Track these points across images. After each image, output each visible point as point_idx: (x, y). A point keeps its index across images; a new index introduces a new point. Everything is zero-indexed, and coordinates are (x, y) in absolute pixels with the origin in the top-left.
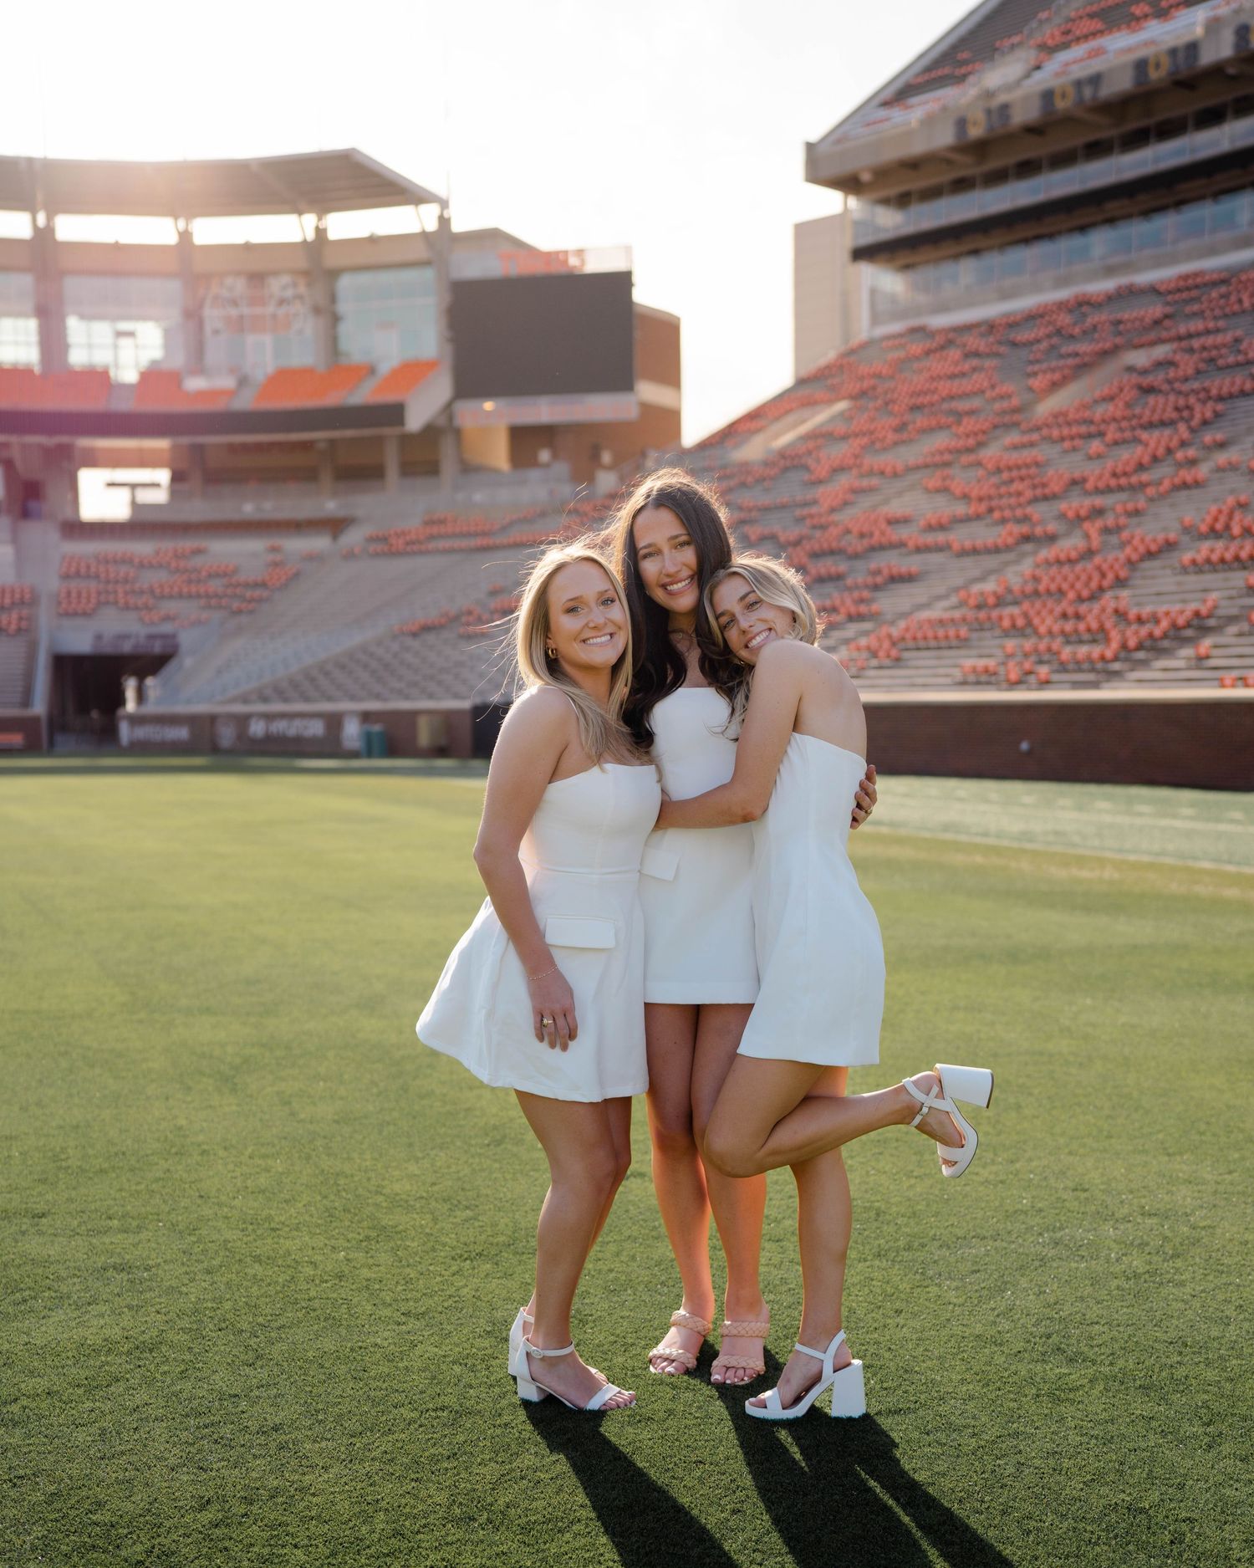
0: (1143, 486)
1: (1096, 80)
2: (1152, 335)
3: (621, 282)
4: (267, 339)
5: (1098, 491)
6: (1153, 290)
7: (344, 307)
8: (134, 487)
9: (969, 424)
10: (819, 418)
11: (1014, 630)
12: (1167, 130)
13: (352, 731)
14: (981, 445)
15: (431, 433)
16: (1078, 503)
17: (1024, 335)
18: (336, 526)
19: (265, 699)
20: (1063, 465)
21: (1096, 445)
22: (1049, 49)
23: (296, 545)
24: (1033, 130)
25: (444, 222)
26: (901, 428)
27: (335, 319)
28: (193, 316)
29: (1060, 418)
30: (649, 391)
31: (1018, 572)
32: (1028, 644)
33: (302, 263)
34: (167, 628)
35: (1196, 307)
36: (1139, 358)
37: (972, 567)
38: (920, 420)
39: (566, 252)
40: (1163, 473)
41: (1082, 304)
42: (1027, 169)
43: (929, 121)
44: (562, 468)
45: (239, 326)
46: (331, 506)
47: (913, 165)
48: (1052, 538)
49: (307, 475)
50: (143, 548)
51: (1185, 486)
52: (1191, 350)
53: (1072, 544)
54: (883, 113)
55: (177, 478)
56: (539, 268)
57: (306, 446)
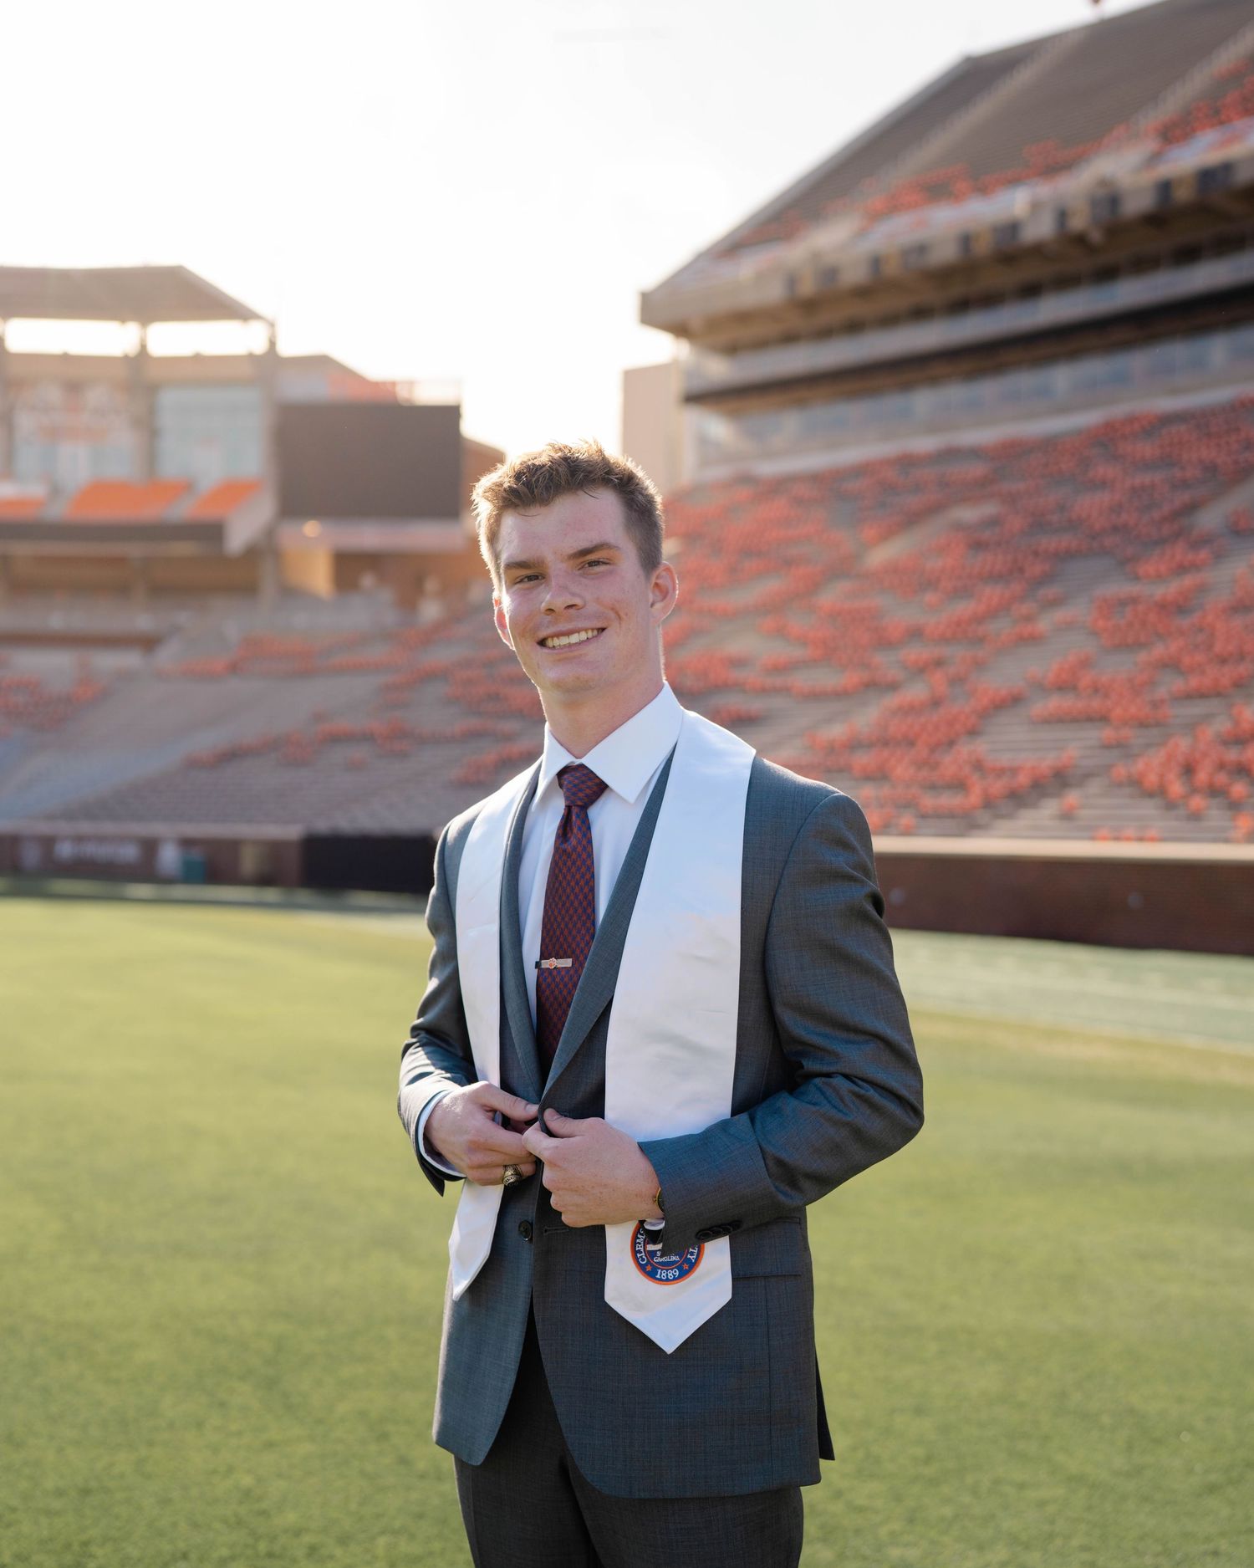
0: (983, 639)
1: (922, 249)
2: (977, 493)
3: (451, 414)
4: (82, 450)
5: (936, 642)
6: (975, 453)
7: (166, 421)
9: (798, 571)
12: (989, 300)
13: (169, 857)
14: (813, 592)
15: (251, 555)
16: (916, 652)
17: (850, 487)
18: (148, 643)
20: (901, 613)
21: (930, 597)
22: (875, 216)
23: (108, 661)
24: (862, 293)
25: (272, 344)
26: (732, 570)
27: (154, 433)
29: (891, 570)
31: (867, 717)
32: (886, 790)
33: (121, 374)
35: (1015, 470)
36: (968, 514)
37: (814, 711)
38: (751, 564)
39: (394, 383)
40: (1002, 627)
41: (907, 462)
42: (854, 327)
43: (760, 276)
44: (386, 596)
45: (52, 434)
46: (143, 622)
47: (743, 317)
48: (893, 686)
49: (121, 590)
51: (1023, 640)
52: (1017, 511)
53: (917, 692)
54: (715, 265)
57: (120, 561)
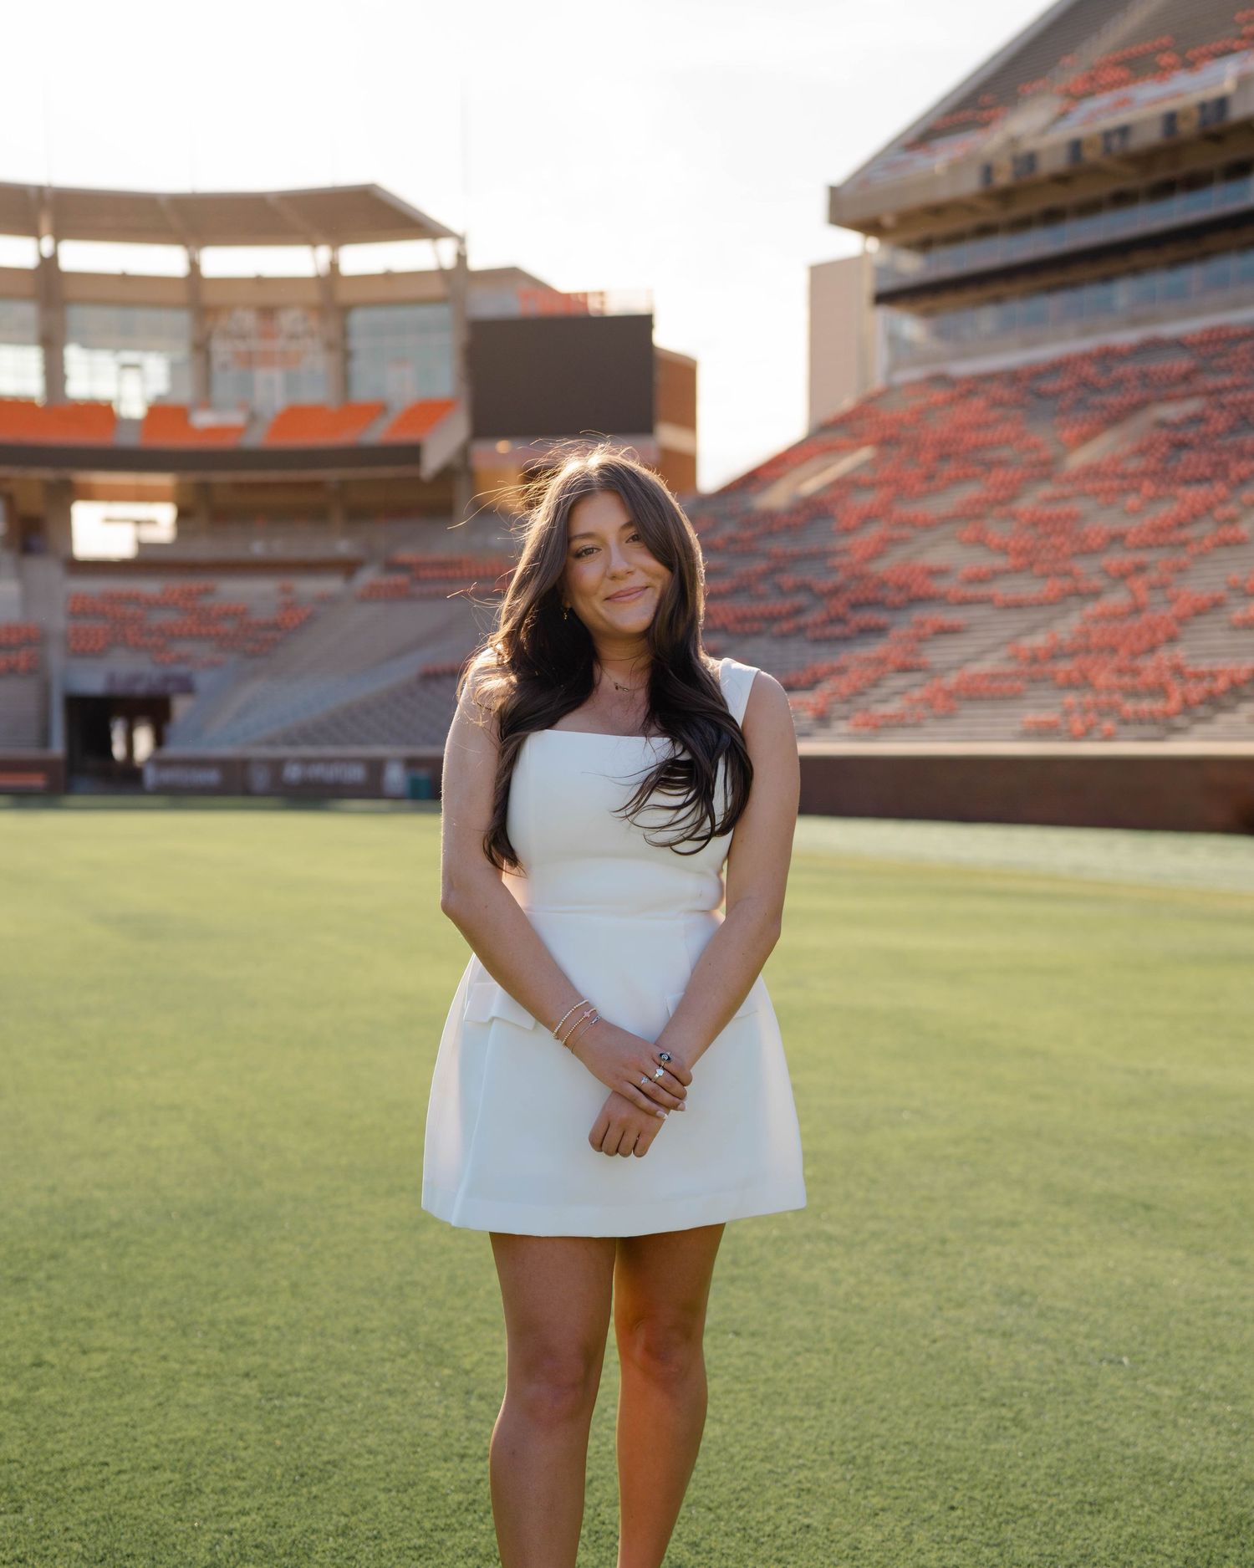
0: (1184, 544)
1: (1124, 131)
2: (1182, 389)
3: (642, 325)
4: (277, 375)
5: (1138, 547)
6: (1179, 344)
7: (358, 343)
8: (138, 523)
9: (999, 475)
10: (844, 465)
11: (1070, 685)
12: (1195, 182)
13: (395, 776)
14: (1013, 497)
15: (447, 475)
16: (1118, 558)
17: (1049, 385)
18: (348, 567)
19: (292, 743)
20: (1102, 519)
21: (1132, 500)
22: (1075, 96)
23: (309, 587)
24: (1061, 179)
25: (461, 258)
26: (929, 477)
27: (347, 356)
28: (201, 348)
29: (1092, 472)
30: (668, 435)
31: (1068, 626)
32: (1089, 698)
33: (314, 296)
34: (181, 669)
35: (1222, 362)
36: (1171, 412)
37: (1015, 621)
38: (949, 469)
39: (585, 295)
40: (1203, 529)
41: (1107, 356)
42: (1052, 217)
43: (954, 167)
45: (249, 360)
46: (343, 547)
47: (936, 211)
48: (1096, 594)
49: (317, 515)
50: (150, 587)
51: (1226, 543)
52: (1223, 407)
53: (1118, 598)
54: (904, 157)
55: (183, 515)
56: (558, 309)
57: (316, 486)
